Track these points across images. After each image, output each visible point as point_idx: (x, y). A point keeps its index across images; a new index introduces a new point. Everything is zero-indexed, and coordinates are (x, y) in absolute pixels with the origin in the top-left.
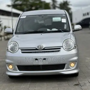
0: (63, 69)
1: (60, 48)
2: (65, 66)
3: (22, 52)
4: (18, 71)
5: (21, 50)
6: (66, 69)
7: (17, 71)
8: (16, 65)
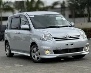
0: (82, 51)
2: (83, 49)
4: (54, 54)
5: (55, 39)
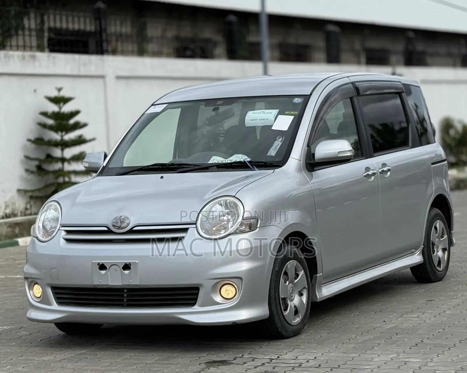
0: (194, 304)
1: (186, 230)
2: (197, 294)
3: (68, 241)
4: (55, 306)
5: (68, 232)
6: (202, 306)
7: (50, 304)
8: (48, 285)
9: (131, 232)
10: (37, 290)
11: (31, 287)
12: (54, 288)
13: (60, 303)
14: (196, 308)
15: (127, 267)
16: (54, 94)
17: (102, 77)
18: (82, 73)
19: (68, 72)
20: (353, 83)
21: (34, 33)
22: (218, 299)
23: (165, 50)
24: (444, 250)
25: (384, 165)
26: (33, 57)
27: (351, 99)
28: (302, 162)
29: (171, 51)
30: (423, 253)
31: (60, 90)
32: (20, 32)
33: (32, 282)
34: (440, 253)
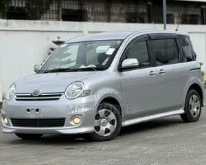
2: (64, 121)
3: (17, 100)
5: (17, 96)
6: (66, 126)
7: (10, 125)
8: (10, 118)
9: (40, 96)
10: (6, 120)
11: (4, 119)
12: (12, 119)
13: (14, 126)
14: (64, 127)
15: (37, 110)
16: (56, 40)
17: (82, 32)
18: (71, 30)
19: (64, 30)
20: (148, 35)
21: (54, 12)
22: (72, 123)
23: (122, 19)
24: (197, 108)
25: (162, 70)
26: (47, 23)
27: (146, 41)
28: (117, 68)
29: (124, 19)
30: (185, 109)
31: (59, 38)
32: (48, 12)
33: (4, 117)
34: (195, 110)
